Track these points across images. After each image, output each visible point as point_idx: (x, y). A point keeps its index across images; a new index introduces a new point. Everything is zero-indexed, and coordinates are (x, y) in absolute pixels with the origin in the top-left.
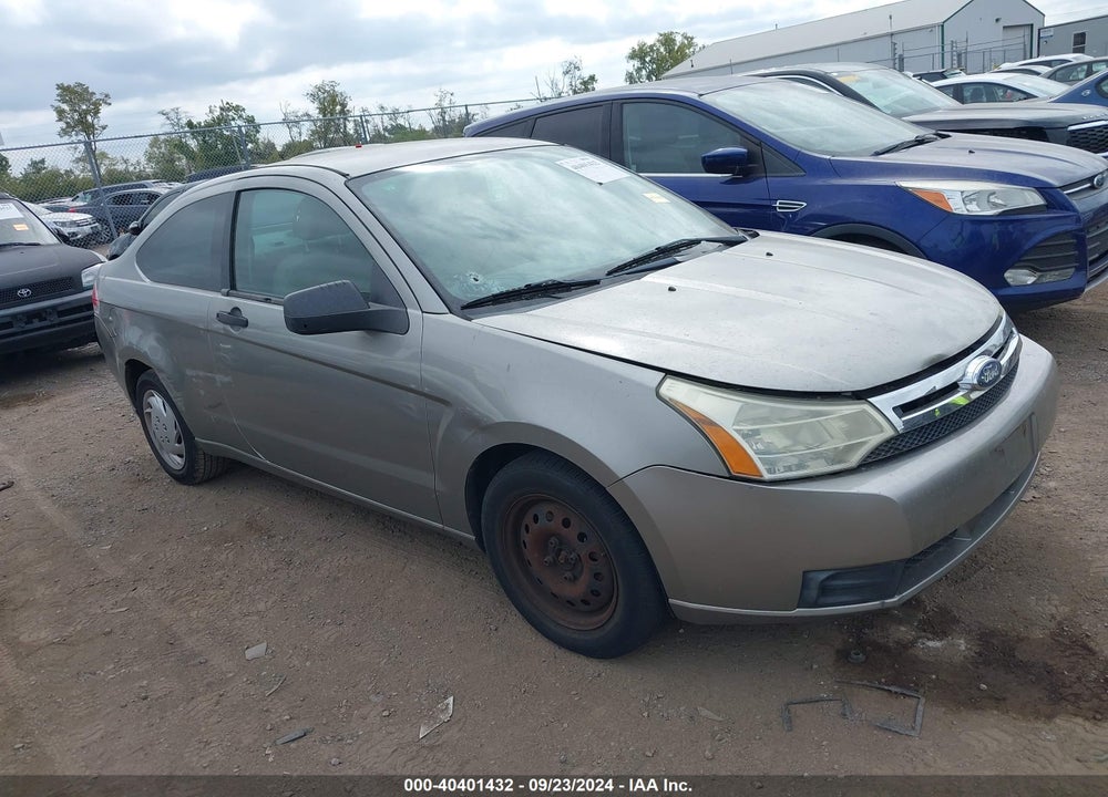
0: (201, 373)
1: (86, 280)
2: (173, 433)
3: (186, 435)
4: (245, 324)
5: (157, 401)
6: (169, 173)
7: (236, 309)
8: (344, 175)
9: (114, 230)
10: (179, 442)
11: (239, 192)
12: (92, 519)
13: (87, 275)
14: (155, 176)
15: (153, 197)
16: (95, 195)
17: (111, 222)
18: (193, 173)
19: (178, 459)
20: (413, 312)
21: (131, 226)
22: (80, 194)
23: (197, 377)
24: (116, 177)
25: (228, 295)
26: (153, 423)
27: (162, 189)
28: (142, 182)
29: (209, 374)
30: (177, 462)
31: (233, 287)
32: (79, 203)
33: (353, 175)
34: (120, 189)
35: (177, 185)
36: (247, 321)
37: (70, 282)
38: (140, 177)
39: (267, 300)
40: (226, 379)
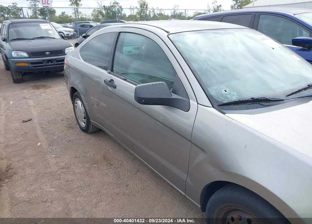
0: (96, 99)
1: (66, 51)
2: (83, 115)
3: (87, 117)
4: (115, 87)
5: (79, 103)
6: (96, 20)
7: (112, 80)
8: (167, 32)
9: (79, 35)
10: (85, 119)
11: (120, 33)
12: (52, 141)
13: (67, 50)
14: (93, 20)
15: (91, 26)
16: (76, 24)
17: (78, 32)
18: (103, 21)
19: (84, 124)
20: (193, 103)
21: (83, 35)
22: (72, 23)
23: (94, 100)
24: (83, 19)
25: (110, 73)
26: (77, 110)
27: (94, 24)
28: (89, 21)
29: (99, 101)
30: (83, 125)
31: (112, 70)
32: (71, 26)
33: (171, 32)
34: (82, 23)
35: (99, 24)
36: (116, 87)
37: (61, 52)
38: (89, 20)
39: (125, 80)
40: (104, 105)
